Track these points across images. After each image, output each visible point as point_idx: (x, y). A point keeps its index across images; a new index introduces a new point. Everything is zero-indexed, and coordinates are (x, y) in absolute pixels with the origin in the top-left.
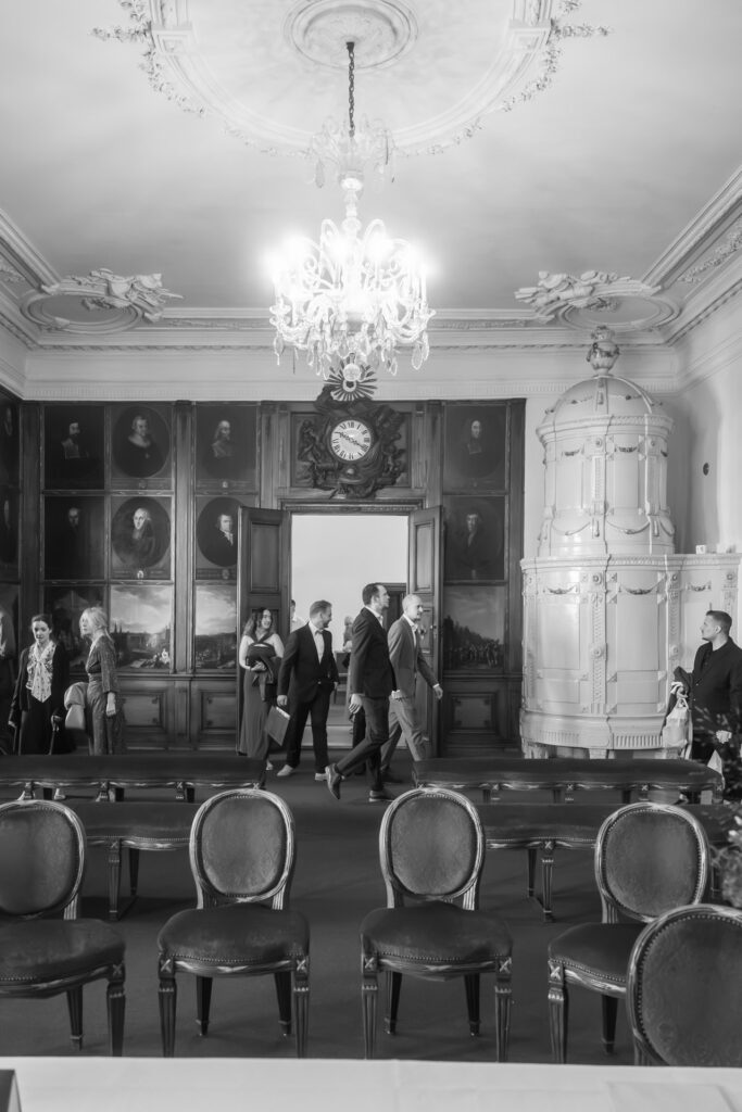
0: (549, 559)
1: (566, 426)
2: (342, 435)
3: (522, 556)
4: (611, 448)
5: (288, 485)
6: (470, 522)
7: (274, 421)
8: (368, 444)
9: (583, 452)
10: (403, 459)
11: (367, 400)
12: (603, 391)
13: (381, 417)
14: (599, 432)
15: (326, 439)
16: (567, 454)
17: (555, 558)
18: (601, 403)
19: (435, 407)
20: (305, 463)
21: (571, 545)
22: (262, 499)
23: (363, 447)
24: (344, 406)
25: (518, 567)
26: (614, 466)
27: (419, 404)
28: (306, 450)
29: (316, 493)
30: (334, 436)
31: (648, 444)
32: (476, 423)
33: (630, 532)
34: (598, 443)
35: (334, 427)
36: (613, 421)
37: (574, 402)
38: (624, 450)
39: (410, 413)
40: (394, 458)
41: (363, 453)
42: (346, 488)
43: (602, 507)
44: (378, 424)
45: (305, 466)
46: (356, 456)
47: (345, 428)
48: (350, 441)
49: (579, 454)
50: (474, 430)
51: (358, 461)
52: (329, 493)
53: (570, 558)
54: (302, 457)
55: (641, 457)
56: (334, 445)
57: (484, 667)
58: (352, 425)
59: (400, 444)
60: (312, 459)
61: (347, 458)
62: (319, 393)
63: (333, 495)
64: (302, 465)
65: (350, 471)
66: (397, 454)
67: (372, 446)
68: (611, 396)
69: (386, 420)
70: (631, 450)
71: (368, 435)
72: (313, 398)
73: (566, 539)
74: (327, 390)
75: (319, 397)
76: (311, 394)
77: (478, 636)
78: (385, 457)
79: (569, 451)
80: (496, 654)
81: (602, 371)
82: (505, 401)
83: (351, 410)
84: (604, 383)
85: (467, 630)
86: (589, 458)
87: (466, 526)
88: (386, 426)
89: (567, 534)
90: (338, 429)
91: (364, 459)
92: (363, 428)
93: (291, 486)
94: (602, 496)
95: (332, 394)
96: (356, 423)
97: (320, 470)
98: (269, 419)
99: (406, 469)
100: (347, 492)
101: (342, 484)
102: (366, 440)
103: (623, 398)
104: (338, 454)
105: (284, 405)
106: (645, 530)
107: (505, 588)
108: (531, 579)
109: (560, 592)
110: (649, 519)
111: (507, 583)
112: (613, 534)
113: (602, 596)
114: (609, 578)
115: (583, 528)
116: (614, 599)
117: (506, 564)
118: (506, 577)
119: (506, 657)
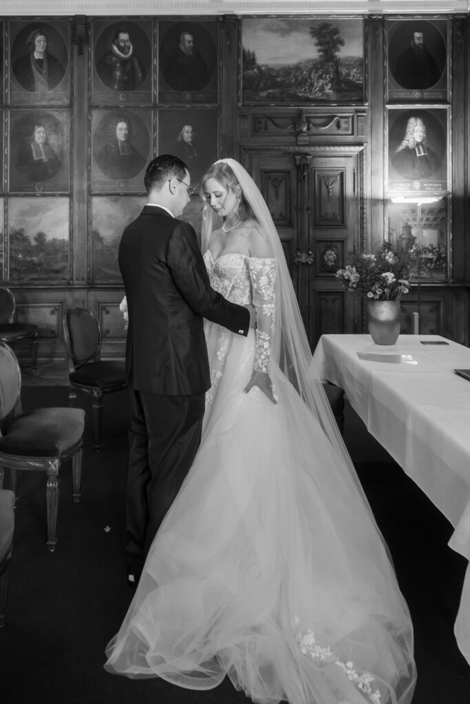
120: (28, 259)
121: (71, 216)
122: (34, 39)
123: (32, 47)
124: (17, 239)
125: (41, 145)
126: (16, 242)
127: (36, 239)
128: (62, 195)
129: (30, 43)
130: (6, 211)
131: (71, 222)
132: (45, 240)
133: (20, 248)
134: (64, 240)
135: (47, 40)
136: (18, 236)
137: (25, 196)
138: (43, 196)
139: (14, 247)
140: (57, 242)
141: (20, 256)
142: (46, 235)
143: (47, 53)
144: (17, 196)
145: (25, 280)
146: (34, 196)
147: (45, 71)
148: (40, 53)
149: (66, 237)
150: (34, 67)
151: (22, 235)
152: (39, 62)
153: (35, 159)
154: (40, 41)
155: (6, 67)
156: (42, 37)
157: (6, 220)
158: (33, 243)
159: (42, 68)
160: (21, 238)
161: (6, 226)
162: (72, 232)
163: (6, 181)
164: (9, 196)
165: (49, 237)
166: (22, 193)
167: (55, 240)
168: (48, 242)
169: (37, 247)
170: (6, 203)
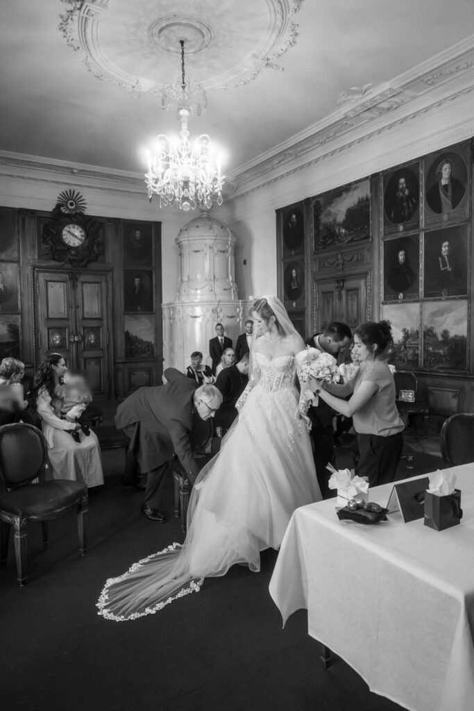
0: (186, 301)
1: (193, 238)
2: (69, 232)
3: (161, 302)
4: (216, 250)
5: (36, 257)
6: (136, 283)
7: (27, 220)
8: (83, 238)
9: (203, 251)
10: (101, 247)
11: (81, 214)
12: (209, 223)
13: (89, 224)
14: (210, 242)
15: (59, 234)
16: (196, 252)
17: (189, 301)
18: (211, 229)
19: (117, 221)
20: (47, 246)
21: (196, 295)
22: (21, 264)
23: (80, 240)
24: (68, 216)
25: (161, 307)
26: (217, 259)
27: (109, 219)
28: (48, 239)
29: (53, 263)
30: (64, 232)
31: (230, 250)
32: (138, 232)
33: (225, 290)
34: (210, 248)
35: (64, 227)
36: (218, 238)
37: (198, 227)
38: (221, 251)
39: (103, 224)
40: (97, 247)
41: (81, 243)
42: (71, 261)
43: (213, 278)
44: (88, 228)
45: (47, 248)
46: (77, 245)
47: (70, 228)
48: (73, 236)
49: (201, 252)
50: (137, 235)
51: (78, 247)
52: (62, 263)
53: (196, 301)
54: (45, 242)
55: (227, 255)
56: (64, 237)
57: (144, 355)
58: (74, 228)
59: (100, 239)
60: (50, 243)
61: (72, 245)
62: (54, 207)
63: (64, 265)
64: (44, 246)
65: (73, 252)
66: (99, 245)
67: (86, 239)
68: (214, 226)
69: (92, 226)
70: (224, 252)
71: (83, 233)
72: (51, 210)
73: (193, 292)
74: (58, 206)
75: (54, 210)
76: (50, 207)
77: (142, 340)
78: (93, 246)
79: (196, 250)
80: (150, 348)
81: (204, 213)
82: (152, 222)
83: (73, 219)
84: (209, 218)
85: (136, 337)
86: (206, 254)
87: (134, 284)
88: (92, 229)
89: (196, 290)
90: (66, 228)
91: (82, 246)
92: (80, 229)
93: (39, 258)
94: (212, 271)
95: (62, 208)
96: (76, 226)
97: (56, 250)
98: (24, 220)
99: (103, 253)
100: (72, 264)
101: (69, 259)
102: (82, 236)
103: (219, 227)
104: (67, 242)
105: (33, 212)
106: (231, 288)
107: (153, 316)
108: (179, 311)
109: (196, 317)
110: (231, 284)
111: (154, 314)
112: (218, 290)
113: (216, 319)
114: (218, 310)
115: (204, 287)
116: (221, 320)
117: (154, 304)
118: (154, 310)
119: (155, 350)
120: (436, 351)
121: (469, 315)
122: (441, 168)
123: (440, 175)
124: (429, 335)
125: (446, 257)
126: (427, 337)
127: (443, 336)
128: (462, 298)
129: (439, 173)
130: (421, 313)
131: (469, 322)
132: (449, 336)
133: (431, 343)
134: (463, 337)
135: (452, 167)
136: (429, 333)
138: (447, 299)
139: (426, 341)
140: (458, 338)
141: (431, 349)
142: (449, 332)
143: (451, 179)
144: (428, 301)
145: (435, 368)
146: (440, 300)
147: (450, 193)
148: (446, 179)
149: (465, 334)
150: (441, 193)
151: (432, 332)
152: (446, 187)
153: (442, 269)
154: (446, 169)
155: (422, 198)
156: (448, 164)
157: (421, 320)
158: (440, 338)
159: (447, 192)
160: (431, 334)
161: (421, 324)
162: (469, 329)
163: (421, 289)
164: (423, 301)
165: (452, 334)
166: (432, 298)
167: (456, 336)
168: (451, 338)
169: (442, 342)
170: (421, 307)
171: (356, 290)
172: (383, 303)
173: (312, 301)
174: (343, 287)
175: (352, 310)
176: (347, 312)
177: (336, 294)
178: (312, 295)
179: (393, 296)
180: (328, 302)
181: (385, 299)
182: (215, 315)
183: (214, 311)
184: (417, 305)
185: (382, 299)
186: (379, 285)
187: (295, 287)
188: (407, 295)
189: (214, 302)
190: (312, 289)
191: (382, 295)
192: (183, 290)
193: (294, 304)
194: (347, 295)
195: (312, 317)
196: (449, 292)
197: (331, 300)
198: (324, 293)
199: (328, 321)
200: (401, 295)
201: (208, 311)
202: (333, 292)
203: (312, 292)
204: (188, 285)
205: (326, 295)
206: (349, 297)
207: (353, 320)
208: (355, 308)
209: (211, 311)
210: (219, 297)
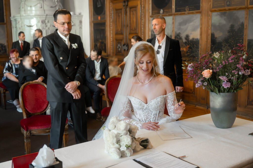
0: (24, 15)
3: (10, 15)
17: (26, 15)
21: (31, 10)
25: (10, 19)
33: (51, 7)
53: (31, 15)
73: (29, 8)
80: (4, 48)
89: (31, 7)
106: (56, 6)
107: (5, 26)
108: (19, 22)
109: (30, 26)
110: (57, 3)
111: (6, 24)
112: (46, 8)
113: (45, 27)
114: (46, 21)
115: (36, 5)
116: (49, 28)
117: (5, 17)
118: (5, 21)
119: (7, 49)
121: (201, 24)
127: (186, 39)
128: (197, 13)
130: (173, 23)
131: (201, 28)
132: (189, 39)
134: (197, 39)
136: (178, 37)
137: (180, 14)
138: (189, 13)
140: (195, 40)
142: (189, 36)
144: (177, 14)
146: (184, 14)
157: (173, 27)
158: (184, 41)
160: (179, 38)
161: (173, 31)
162: (201, 34)
163: (174, 7)
164: (174, 15)
165: (191, 38)
166: (180, 13)
167: (193, 39)
168: (191, 40)
169: (186, 43)
170: (173, 19)
171: (135, 7)
172: (151, 17)
173: (110, 16)
174: (127, 5)
175: (133, 21)
176: (130, 23)
177: (123, 11)
178: (110, 12)
179: (157, 11)
180: (119, 16)
181: (152, 14)
182: (44, 25)
183: (43, 22)
184: (171, 17)
185: (151, 14)
186: (149, 4)
187: (100, 6)
188: (165, 10)
189: (42, 16)
190: (110, 7)
191: (151, 11)
192: (22, 7)
193: (99, 18)
194: (130, 11)
195: (110, 26)
196: (190, 8)
197: (120, 15)
198: (117, 10)
199: (119, 30)
200: (162, 11)
201: (39, 22)
202: (121, 9)
203: (110, 9)
204: (25, 4)
205: (118, 11)
206: (132, 13)
207: (133, 29)
208: (135, 20)
209: (41, 22)
210: (47, 12)
